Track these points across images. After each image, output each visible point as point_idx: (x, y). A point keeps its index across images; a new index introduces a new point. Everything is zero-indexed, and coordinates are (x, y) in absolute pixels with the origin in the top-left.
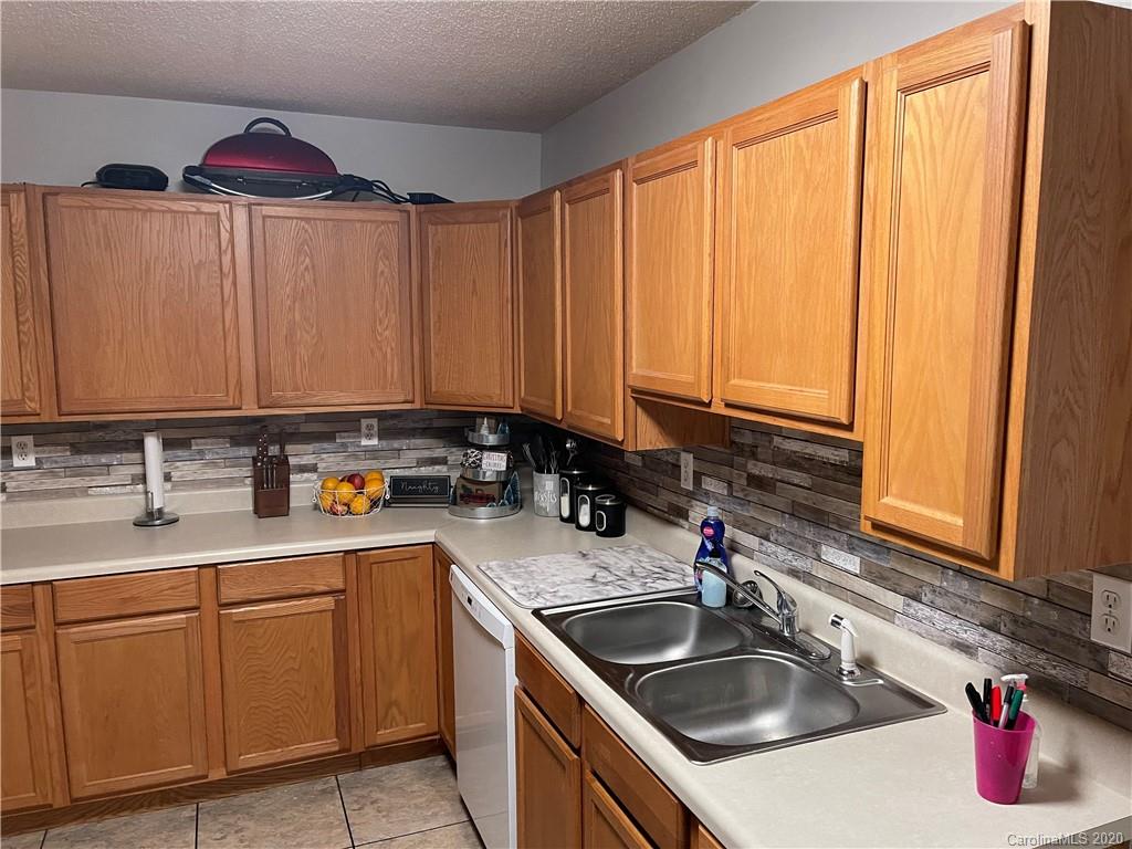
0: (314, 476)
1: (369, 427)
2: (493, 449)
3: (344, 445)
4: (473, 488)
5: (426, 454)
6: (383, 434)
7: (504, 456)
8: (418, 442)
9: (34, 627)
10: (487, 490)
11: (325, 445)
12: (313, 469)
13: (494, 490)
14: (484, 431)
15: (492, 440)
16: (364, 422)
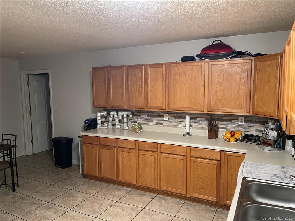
0: (226, 130)
1: (242, 119)
2: (272, 129)
3: (234, 123)
4: (266, 141)
5: (259, 129)
6: (246, 122)
7: (276, 132)
8: (257, 125)
9: (157, 152)
10: (269, 142)
11: (229, 123)
12: (226, 128)
13: (272, 142)
14: (270, 124)
15: (272, 127)
16: (240, 118)
